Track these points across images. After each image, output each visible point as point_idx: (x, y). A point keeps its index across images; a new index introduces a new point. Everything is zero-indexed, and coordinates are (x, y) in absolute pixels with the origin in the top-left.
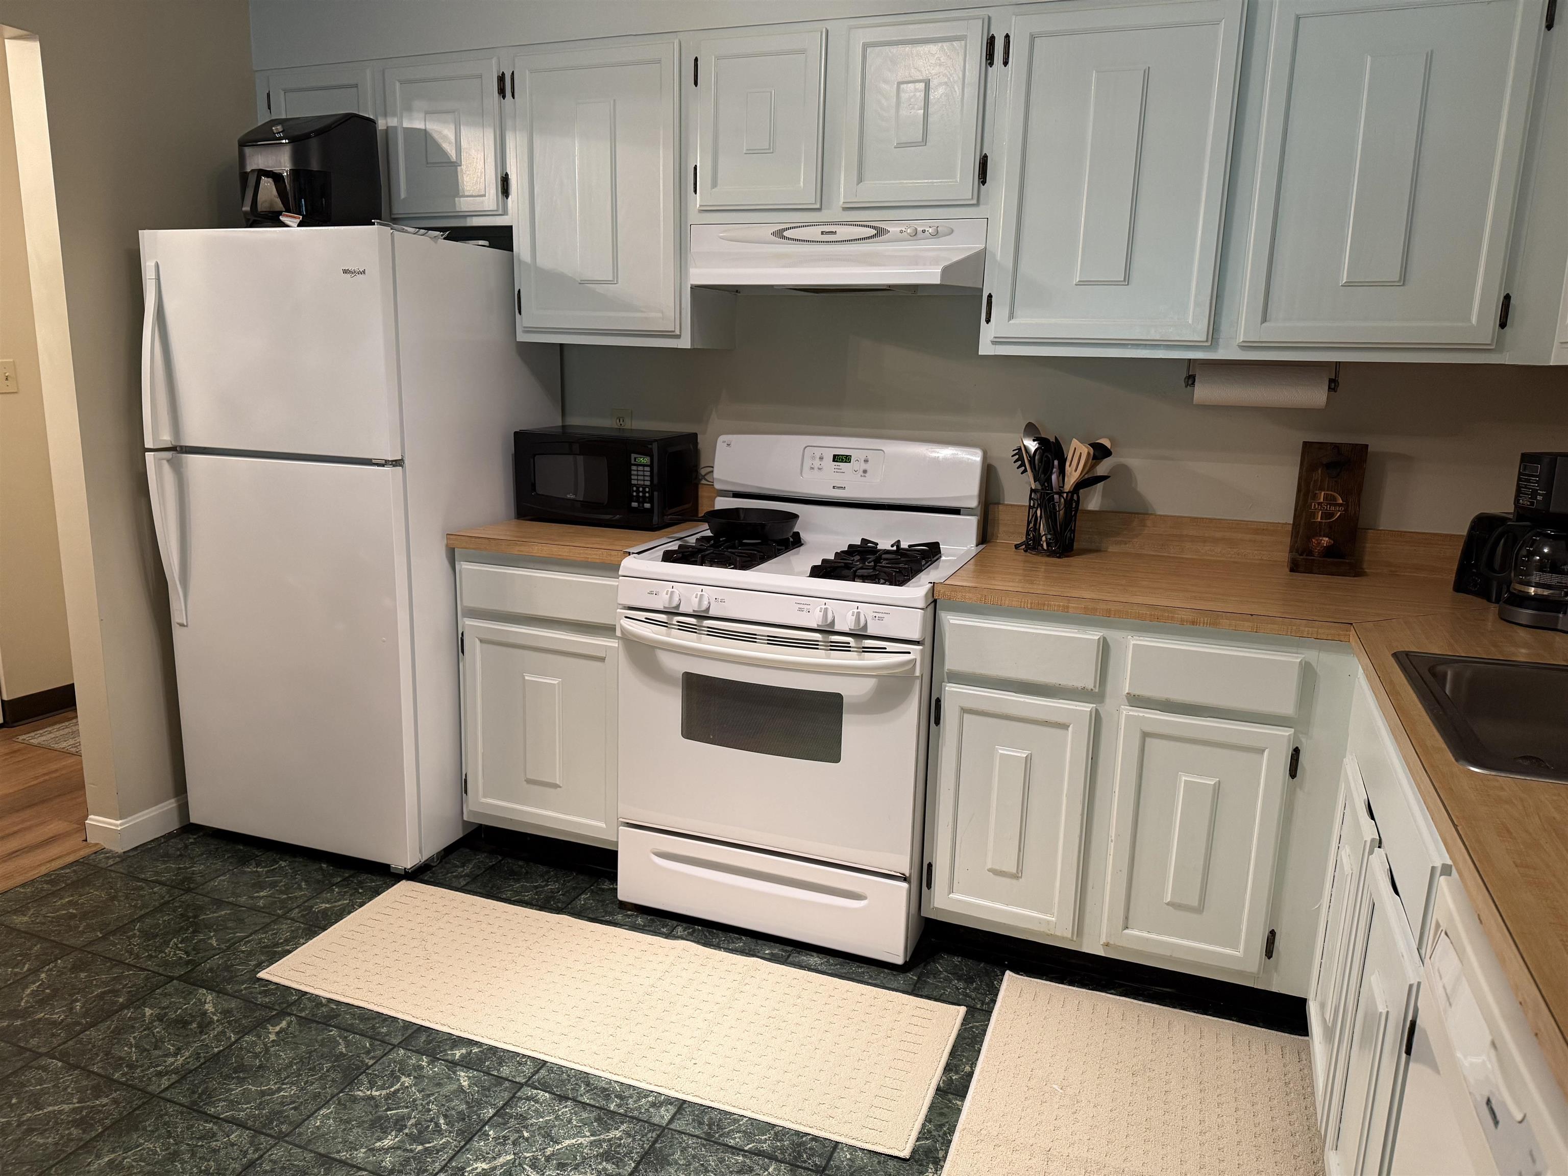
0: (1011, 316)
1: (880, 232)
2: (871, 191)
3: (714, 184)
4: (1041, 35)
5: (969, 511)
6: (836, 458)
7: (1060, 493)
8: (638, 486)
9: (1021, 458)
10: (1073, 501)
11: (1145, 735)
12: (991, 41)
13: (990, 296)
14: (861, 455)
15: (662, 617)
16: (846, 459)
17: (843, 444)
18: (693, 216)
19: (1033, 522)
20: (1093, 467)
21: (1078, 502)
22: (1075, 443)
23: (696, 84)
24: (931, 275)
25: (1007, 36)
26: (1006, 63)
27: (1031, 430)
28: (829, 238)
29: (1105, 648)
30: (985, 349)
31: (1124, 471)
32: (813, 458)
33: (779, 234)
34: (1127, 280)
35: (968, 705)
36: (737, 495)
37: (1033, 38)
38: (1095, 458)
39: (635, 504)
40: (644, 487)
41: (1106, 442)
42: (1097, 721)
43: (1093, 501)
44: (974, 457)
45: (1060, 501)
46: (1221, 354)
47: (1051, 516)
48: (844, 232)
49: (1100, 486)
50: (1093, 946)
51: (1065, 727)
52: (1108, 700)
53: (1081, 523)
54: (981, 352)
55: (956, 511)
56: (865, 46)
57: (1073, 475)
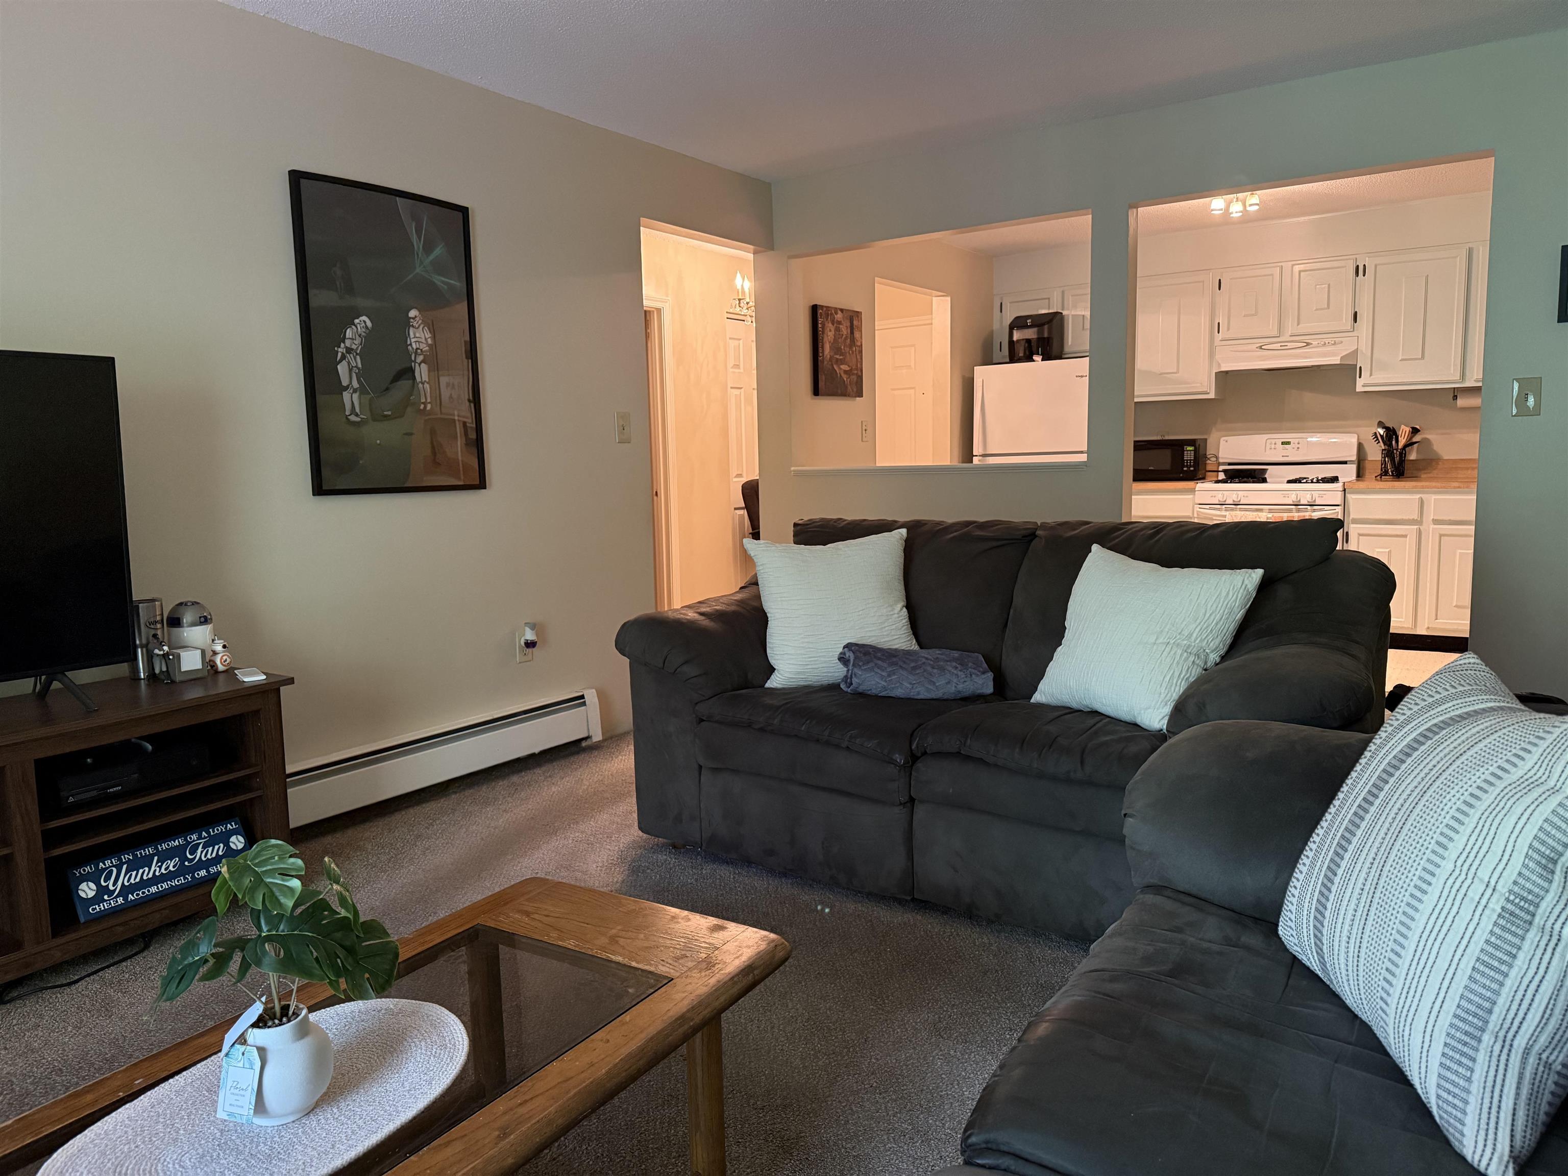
0: (1371, 375)
1: (1308, 344)
2: (1304, 328)
3: (1228, 329)
4: (1379, 265)
5: (1352, 462)
6: (1283, 443)
7: (1397, 450)
8: (1187, 460)
9: (1376, 437)
10: (1403, 452)
11: (1441, 536)
12: (1357, 267)
13: (1360, 368)
14: (1297, 441)
15: (1219, 506)
16: (1288, 443)
17: (1286, 437)
18: (1217, 342)
19: (1384, 463)
20: (1411, 438)
21: (1405, 454)
22: (1403, 427)
23: (1220, 289)
24: (1336, 360)
25: (1364, 265)
26: (1364, 275)
27: (1381, 424)
28: (1284, 348)
29: (1422, 502)
30: (1359, 389)
31: (1427, 442)
32: (1271, 444)
33: (1261, 347)
34: (1423, 357)
35: (1362, 532)
36: (1230, 464)
37: (1376, 266)
38: (1412, 433)
39: (1185, 469)
40: (1190, 460)
41: (1418, 427)
42: (1420, 533)
43: (1413, 456)
44: (1353, 440)
45: (1397, 454)
46: (1467, 384)
47: (1392, 460)
48: (1290, 345)
49: (1416, 445)
50: (1421, 631)
51: (1405, 536)
52: (1424, 524)
53: (1407, 466)
54: (1357, 390)
55: (1345, 463)
56: (1300, 272)
57: (1402, 442)
